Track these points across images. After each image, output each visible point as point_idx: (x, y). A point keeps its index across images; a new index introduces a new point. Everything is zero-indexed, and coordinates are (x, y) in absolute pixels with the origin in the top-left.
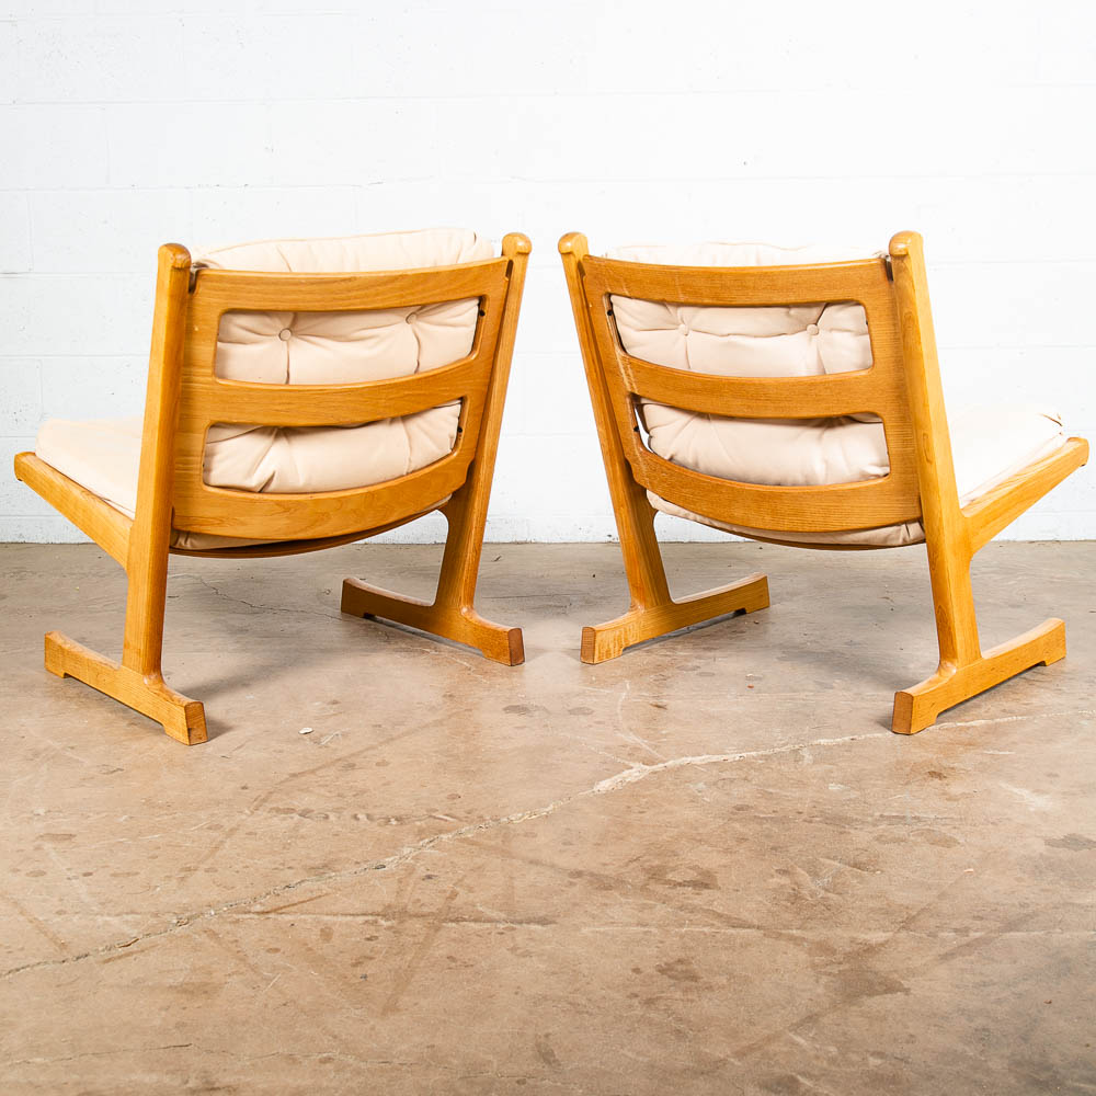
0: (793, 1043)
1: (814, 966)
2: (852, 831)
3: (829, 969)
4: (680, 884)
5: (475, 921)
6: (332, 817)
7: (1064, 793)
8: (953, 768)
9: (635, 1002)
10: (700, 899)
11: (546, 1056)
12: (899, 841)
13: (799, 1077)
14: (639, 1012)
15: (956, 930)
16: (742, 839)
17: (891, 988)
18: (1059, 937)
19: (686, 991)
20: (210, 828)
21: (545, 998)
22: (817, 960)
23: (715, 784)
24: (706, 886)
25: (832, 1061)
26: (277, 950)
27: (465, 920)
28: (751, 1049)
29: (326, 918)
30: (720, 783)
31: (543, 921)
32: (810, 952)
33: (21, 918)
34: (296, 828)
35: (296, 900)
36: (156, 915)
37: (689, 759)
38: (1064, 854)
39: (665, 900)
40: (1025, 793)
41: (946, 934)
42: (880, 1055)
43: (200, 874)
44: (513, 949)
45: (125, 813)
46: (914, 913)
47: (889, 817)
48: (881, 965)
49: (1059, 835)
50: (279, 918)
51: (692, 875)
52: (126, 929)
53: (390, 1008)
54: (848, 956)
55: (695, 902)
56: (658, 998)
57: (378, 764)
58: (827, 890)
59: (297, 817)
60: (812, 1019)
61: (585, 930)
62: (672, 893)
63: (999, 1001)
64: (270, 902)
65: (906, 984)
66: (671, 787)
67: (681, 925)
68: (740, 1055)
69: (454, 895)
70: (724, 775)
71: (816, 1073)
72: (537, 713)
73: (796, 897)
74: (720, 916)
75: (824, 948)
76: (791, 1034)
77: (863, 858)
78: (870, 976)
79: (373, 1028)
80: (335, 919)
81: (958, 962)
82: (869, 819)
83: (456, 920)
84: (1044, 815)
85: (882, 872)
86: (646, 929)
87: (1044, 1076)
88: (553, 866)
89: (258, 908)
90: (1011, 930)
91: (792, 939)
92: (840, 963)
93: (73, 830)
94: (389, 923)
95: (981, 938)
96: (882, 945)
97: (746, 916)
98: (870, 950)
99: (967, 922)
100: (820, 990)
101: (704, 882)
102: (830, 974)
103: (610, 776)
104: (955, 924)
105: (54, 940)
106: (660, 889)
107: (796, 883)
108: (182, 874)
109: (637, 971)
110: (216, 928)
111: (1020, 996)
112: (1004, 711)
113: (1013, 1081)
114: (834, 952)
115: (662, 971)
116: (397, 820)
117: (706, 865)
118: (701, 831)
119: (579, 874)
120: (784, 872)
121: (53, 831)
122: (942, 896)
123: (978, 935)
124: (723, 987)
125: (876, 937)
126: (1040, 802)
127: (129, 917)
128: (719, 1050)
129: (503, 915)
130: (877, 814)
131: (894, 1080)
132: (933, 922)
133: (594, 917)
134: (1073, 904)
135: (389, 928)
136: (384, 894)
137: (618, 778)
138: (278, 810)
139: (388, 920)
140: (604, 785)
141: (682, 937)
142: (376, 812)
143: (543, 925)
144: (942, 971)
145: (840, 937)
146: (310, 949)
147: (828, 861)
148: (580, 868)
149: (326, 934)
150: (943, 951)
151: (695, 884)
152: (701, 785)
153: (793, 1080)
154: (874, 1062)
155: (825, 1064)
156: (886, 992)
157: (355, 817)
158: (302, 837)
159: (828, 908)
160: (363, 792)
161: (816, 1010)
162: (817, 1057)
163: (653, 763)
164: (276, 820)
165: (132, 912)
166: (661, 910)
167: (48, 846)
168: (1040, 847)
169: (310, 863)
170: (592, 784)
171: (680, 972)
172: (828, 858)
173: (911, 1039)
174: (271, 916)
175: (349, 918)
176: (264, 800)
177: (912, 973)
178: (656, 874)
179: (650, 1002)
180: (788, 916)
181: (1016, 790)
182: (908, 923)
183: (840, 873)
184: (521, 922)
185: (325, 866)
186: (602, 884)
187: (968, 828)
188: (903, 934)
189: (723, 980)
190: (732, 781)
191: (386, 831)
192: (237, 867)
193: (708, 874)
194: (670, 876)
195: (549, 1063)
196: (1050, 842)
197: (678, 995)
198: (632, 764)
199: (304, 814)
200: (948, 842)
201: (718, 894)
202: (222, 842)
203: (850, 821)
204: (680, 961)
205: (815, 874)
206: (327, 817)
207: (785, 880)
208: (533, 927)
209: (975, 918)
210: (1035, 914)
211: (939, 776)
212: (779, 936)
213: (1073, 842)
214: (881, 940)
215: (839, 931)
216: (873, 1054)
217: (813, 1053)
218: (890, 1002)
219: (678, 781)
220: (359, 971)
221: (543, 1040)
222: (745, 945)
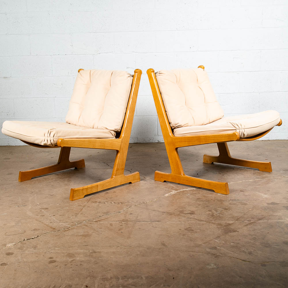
0: (215, 241)
1: (218, 228)
2: (224, 203)
3: (221, 228)
4: (187, 214)
5: (143, 222)
6: (106, 203)
7: (271, 194)
8: (246, 190)
9: (181, 235)
10: (192, 216)
11: (164, 245)
12: (234, 204)
13: (217, 247)
14: (182, 237)
15: (248, 221)
16: (199, 205)
17: (235, 231)
18: (270, 221)
19: (191, 233)
20: (79, 206)
21: (161, 235)
22: (219, 227)
23: (192, 194)
24: (193, 214)
25: (224, 244)
26: (101, 228)
27: (141, 221)
28: (206, 242)
29: (110, 222)
30: (193, 194)
31: (158, 221)
32: (217, 225)
33: (43, 224)
34: (98, 205)
35: (103, 219)
36: (72, 223)
37: (185, 189)
38: (271, 206)
39: (184, 217)
40: (262, 194)
41: (246, 221)
42: (233, 243)
43: (79, 215)
44: (153, 226)
45: (58, 203)
46: (239, 218)
47: (232, 200)
48: (232, 227)
49: (270, 202)
50: (100, 222)
51: (189, 212)
52: (66, 225)
53: (129, 237)
54: (225, 226)
55: (191, 217)
56: (186, 234)
57: (113, 192)
58: (219, 214)
59: (98, 203)
60: (218, 237)
61: (168, 223)
62: (185, 215)
63: (258, 233)
64: (97, 219)
65: (238, 230)
66: (182, 195)
67: (188, 221)
68: (204, 243)
69: (137, 217)
70: (194, 192)
71: (220, 246)
72: (148, 181)
73: (213, 215)
74: (196, 219)
75: (220, 224)
76: (214, 240)
77: (227, 208)
78: (230, 229)
79: (126, 241)
80: (112, 222)
81: (249, 226)
82: (228, 200)
83: (139, 222)
84: (266, 198)
85: (231, 210)
86: (181, 222)
87: (267, 245)
88: (158, 211)
89: (95, 221)
90: (260, 220)
91: (212, 223)
92: (224, 227)
93: (47, 207)
94: (124, 223)
95: (253, 222)
96: (232, 224)
97: (202, 219)
98: (230, 224)
99: (250, 219)
100: (220, 232)
101: (192, 213)
102: (221, 229)
103: (168, 193)
104: (248, 219)
105: (51, 228)
106: (182, 215)
107: (212, 213)
108: (75, 215)
109: (180, 229)
110: (87, 224)
111: (262, 232)
112: (257, 178)
113: (261, 246)
114: (222, 225)
115: (186, 230)
116: (121, 203)
117: (192, 210)
118: (190, 203)
119: (164, 212)
120: (210, 211)
121: (43, 207)
122: (245, 214)
123: (253, 221)
124: (199, 232)
125: (231, 222)
126: (266, 196)
127: (67, 223)
128: (200, 243)
129: (149, 220)
130: (229, 199)
131: (236, 247)
132: (243, 219)
133: (169, 220)
134: (273, 215)
135: (125, 223)
136: (122, 217)
137: (170, 193)
138: (93, 202)
139: (124, 222)
140: (167, 195)
141: (189, 223)
142: (116, 202)
143: (158, 222)
144: (245, 228)
145: (223, 222)
146: (109, 228)
147: (219, 209)
148: (165, 211)
149: (111, 225)
150: (245, 224)
151: (190, 214)
152: (189, 194)
153: (216, 247)
154: (232, 244)
155: (222, 245)
156: (234, 232)
157: (111, 203)
158: (100, 207)
159: (220, 217)
160: (112, 198)
161: (219, 235)
162: (220, 243)
163: (177, 190)
164: (93, 204)
165: (67, 222)
166: (183, 218)
167: (43, 210)
168: (265, 205)
169: (104, 212)
170: (164, 195)
171: (189, 229)
172: (219, 208)
173: (240, 240)
174: (98, 222)
175: (115, 222)
176: (89, 200)
177: (239, 228)
178: (182, 212)
179: (184, 235)
180: (211, 219)
181: (260, 194)
182: (238, 220)
183: (222, 211)
184: (153, 222)
185: (107, 212)
186: (170, 214)
187: (250, 201)
188: (237, 222)
189: (199, 231)
190: (196, 193)
191: (119, 205)
192: (87, 213)
193: (193, 211)
194: (184, 212)
195: (165, 246)
196: (268, 204)
197: (190, 233)
198: (172, 191)
199: (100, 202)
200: (246, 204)
201: (196, 215)
202: (82, 209)
203: (223, 201)
204: (189, 228)
205: (217, 211)
206: (105, 203)
207: (210, 212)
208: (156, 222)
209: (252, 218)
210: (265, 217)
211: (243, 191)
212: (210, 223)
213: (273, 203)
214: (232, 223)
215: (223, 221)
216: (232, 243)
217: (219, 243)
218: (234, 234)
219: (183, 194)
220: (120, 231)
221: (162, 242)
222: (203, 224)
